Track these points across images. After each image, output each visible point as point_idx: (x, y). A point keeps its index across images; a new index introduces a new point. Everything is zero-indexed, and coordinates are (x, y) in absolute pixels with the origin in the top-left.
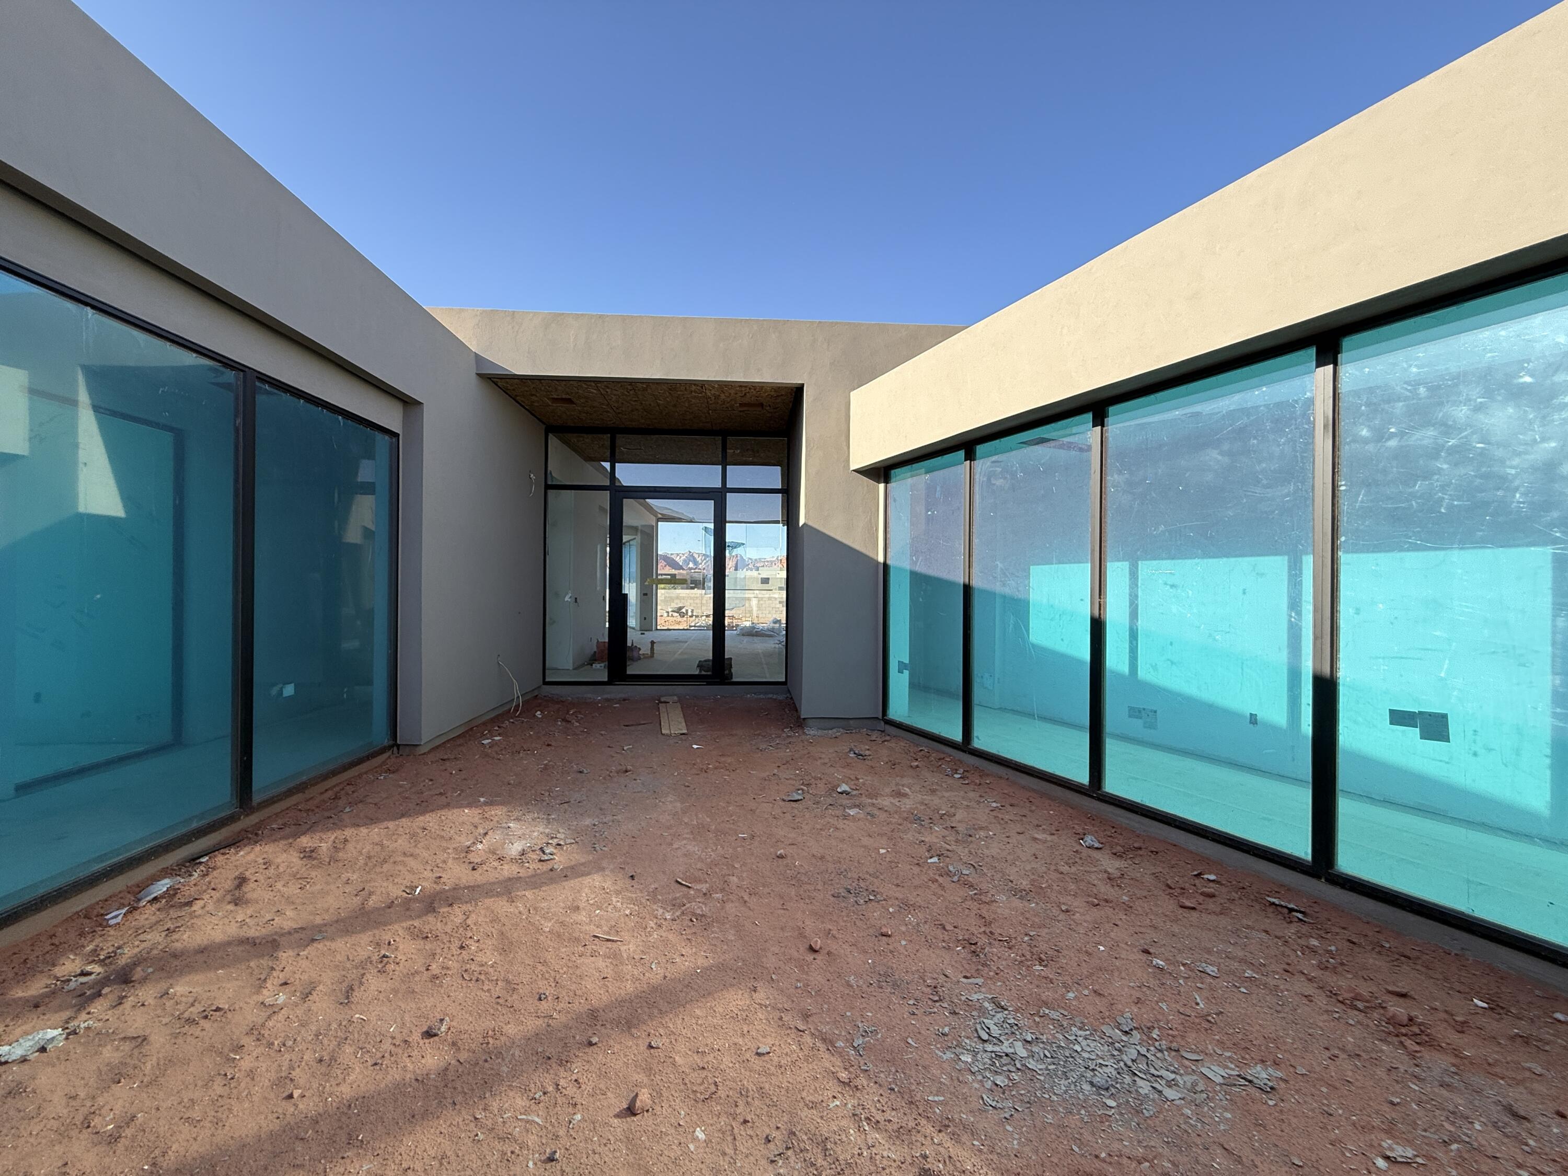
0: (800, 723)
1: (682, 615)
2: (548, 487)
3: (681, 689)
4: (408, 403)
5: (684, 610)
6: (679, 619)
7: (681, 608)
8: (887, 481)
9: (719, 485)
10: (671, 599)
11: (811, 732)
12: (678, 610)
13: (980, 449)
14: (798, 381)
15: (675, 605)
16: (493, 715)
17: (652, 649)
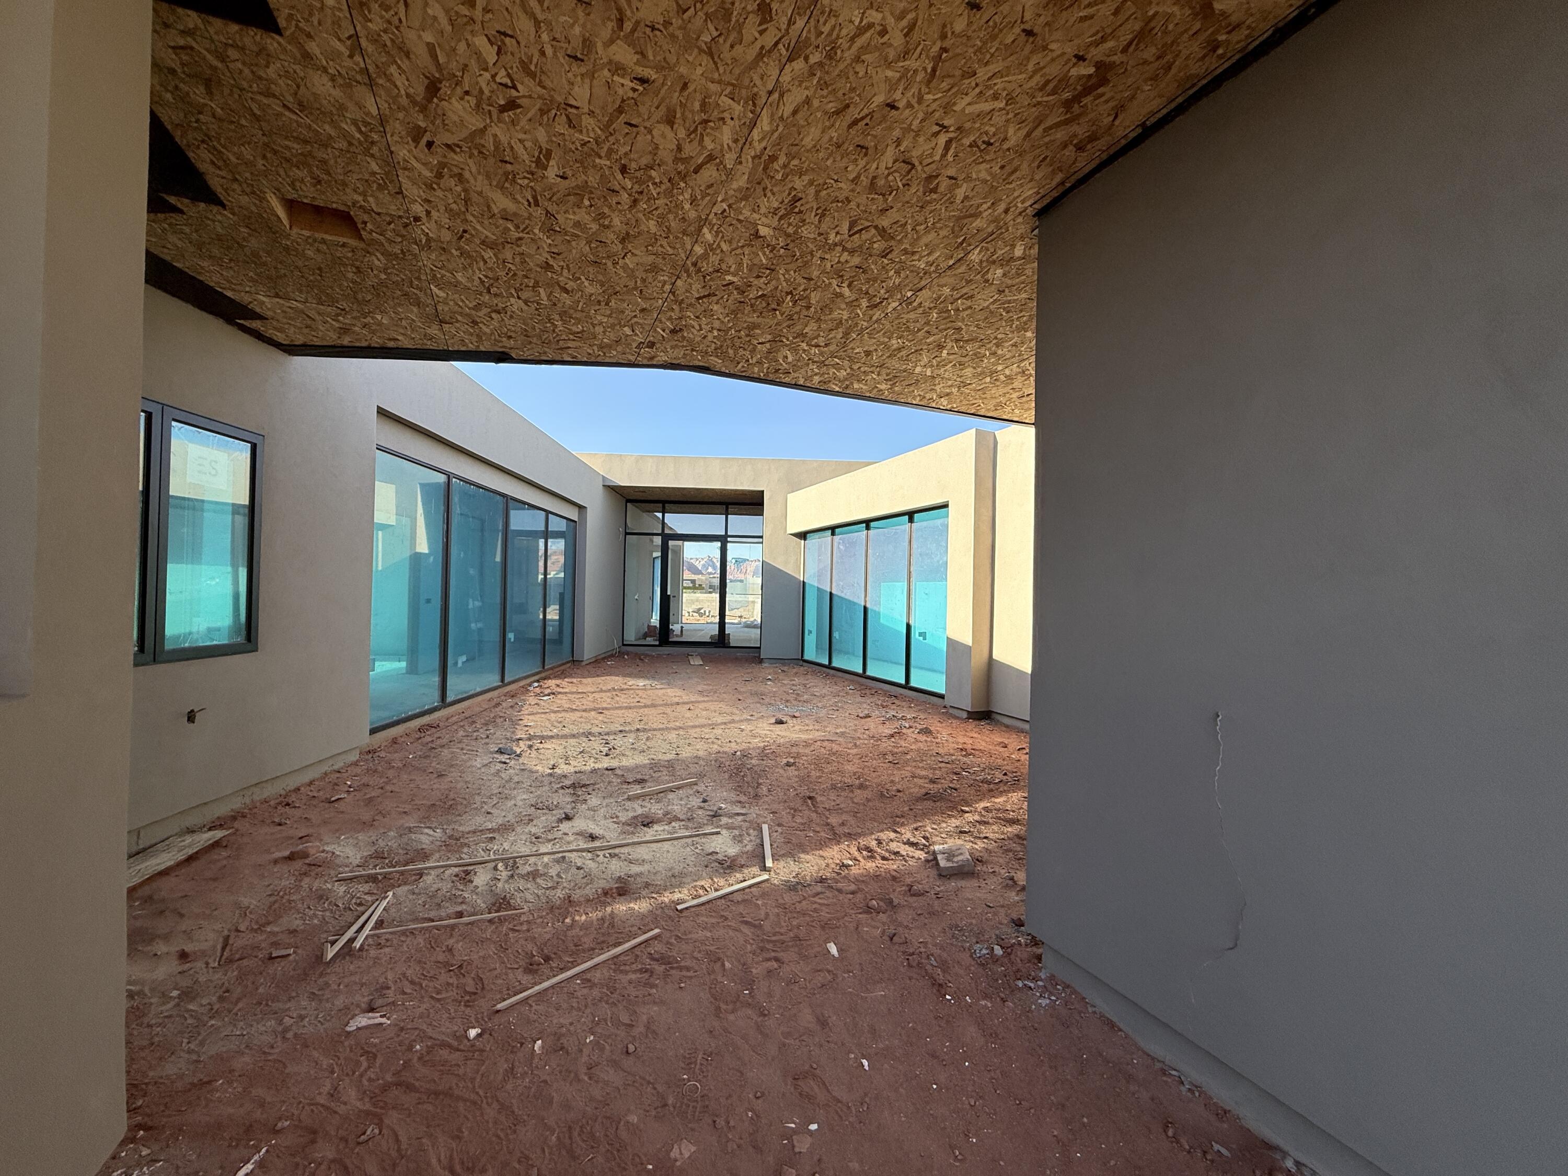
0: (761, 661)
1: (701, 615)
2: (627, 534)
3: (701, 650)
4: (581, 508)
5: (702, 611)
6: (698, 618)
7: (700, 609)
8: (805, 539)
9: (723, 533)
10: (693, 602)
11: (764, 665)
12: (698, 611)
13: (837, 530)
14: (761, 489)
15: (695, 606)
16: (603, 656)
17: (682, 631)
